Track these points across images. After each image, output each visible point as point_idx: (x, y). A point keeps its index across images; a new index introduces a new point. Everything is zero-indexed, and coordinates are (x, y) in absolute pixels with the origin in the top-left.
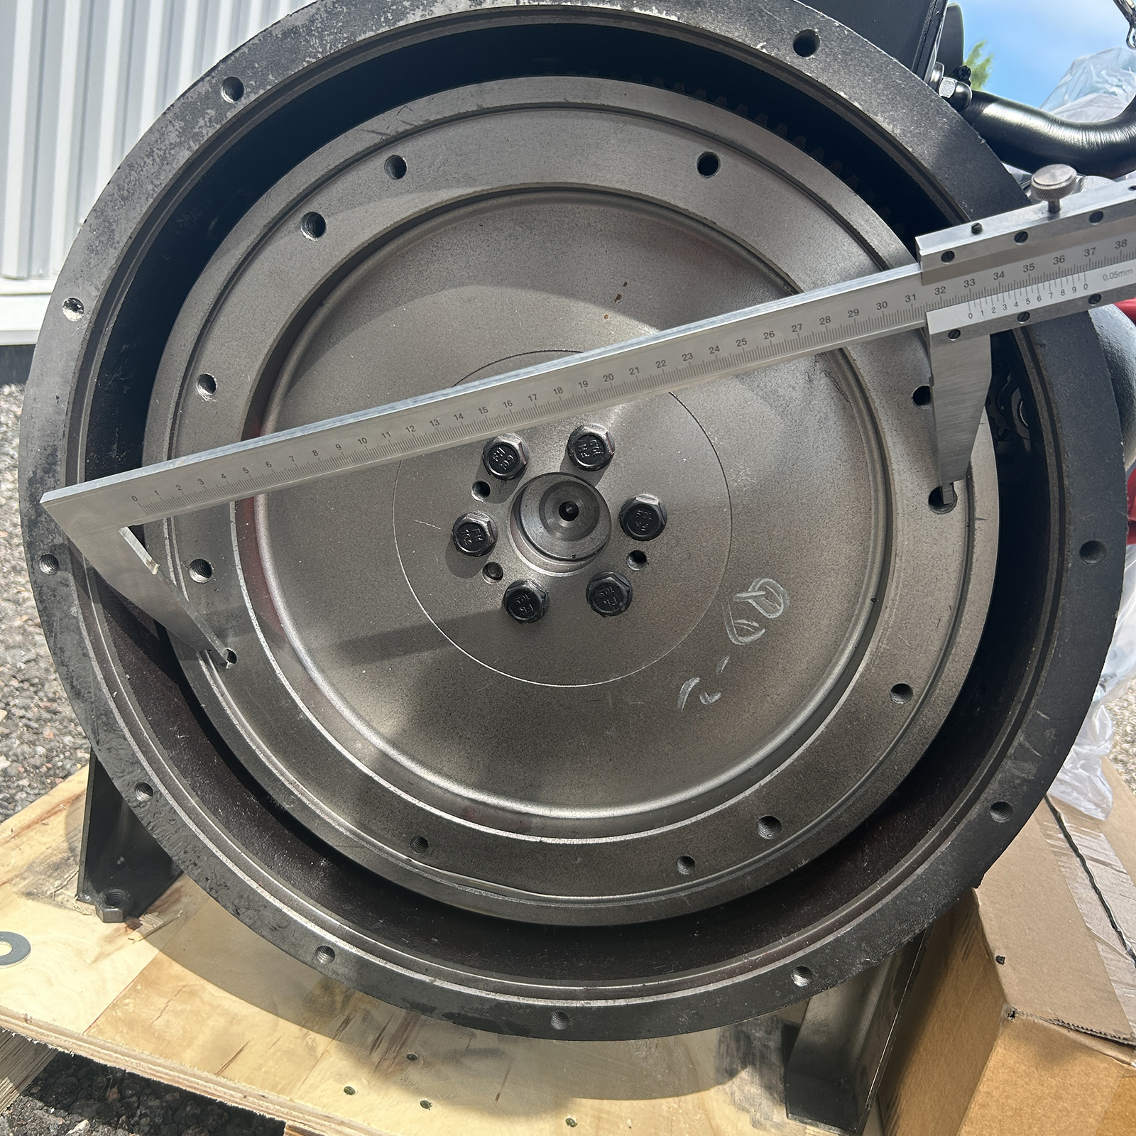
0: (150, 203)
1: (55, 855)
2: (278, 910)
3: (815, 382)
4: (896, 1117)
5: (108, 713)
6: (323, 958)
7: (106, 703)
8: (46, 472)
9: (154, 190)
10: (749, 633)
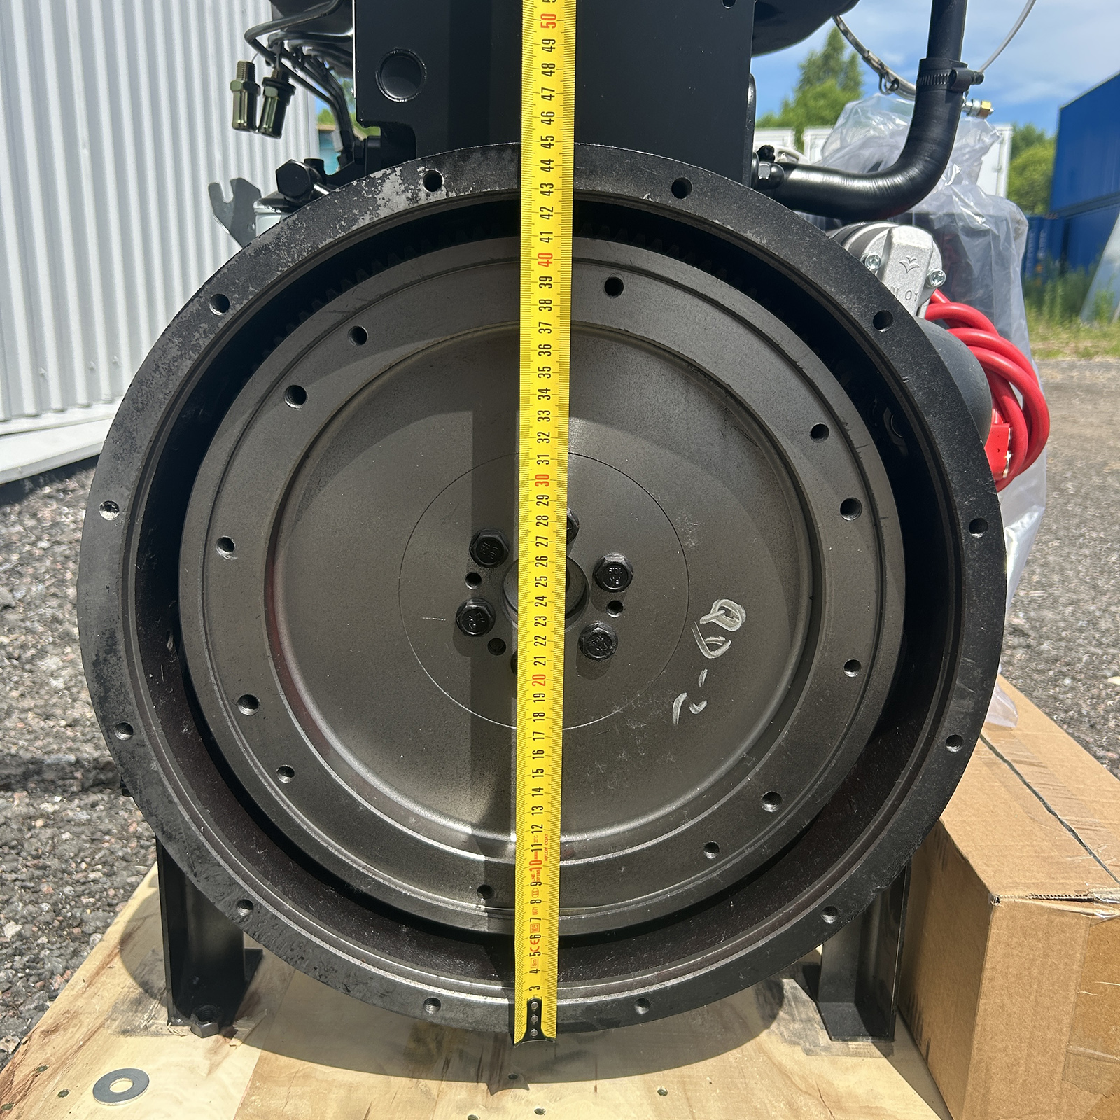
0: (163, 409)
1: (133, 992)
2: (384, 978)
3: (728, 436)
4: (918, 1014)
5: (200, 847)
6: (431, 1009)
7: (197, 839)
8: (108, 653)
9: (165, 398)
10: (718, 647)
